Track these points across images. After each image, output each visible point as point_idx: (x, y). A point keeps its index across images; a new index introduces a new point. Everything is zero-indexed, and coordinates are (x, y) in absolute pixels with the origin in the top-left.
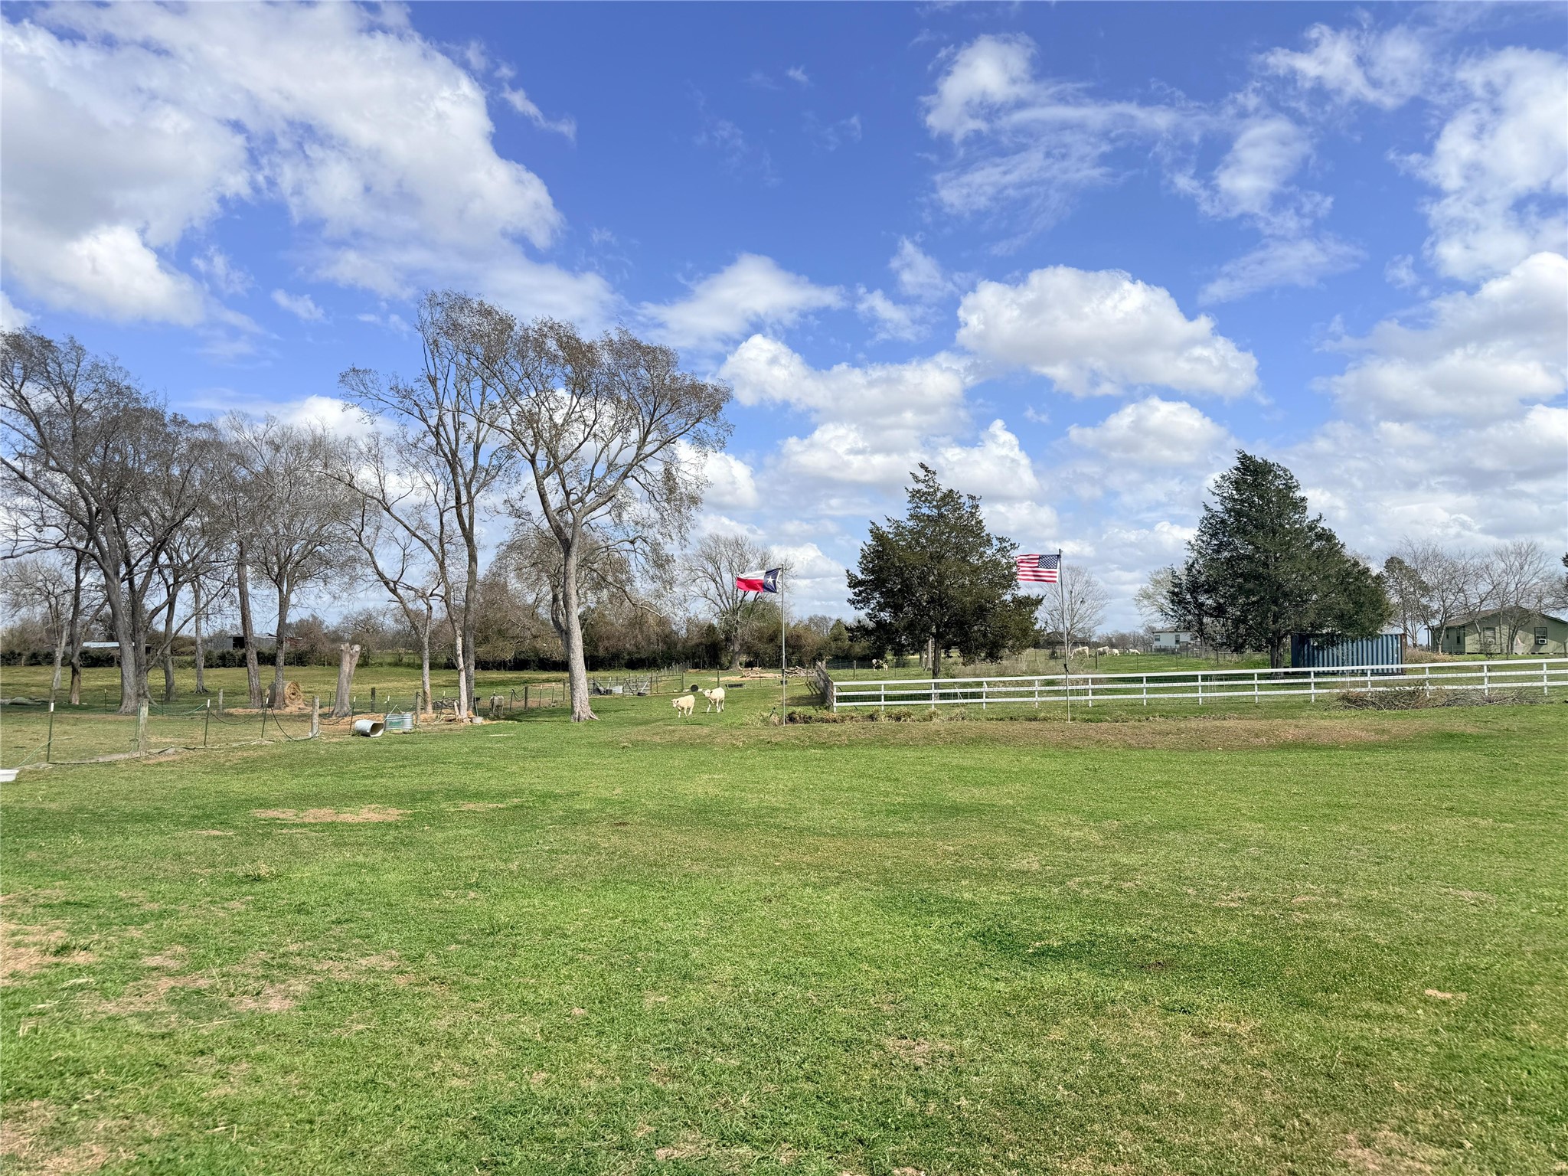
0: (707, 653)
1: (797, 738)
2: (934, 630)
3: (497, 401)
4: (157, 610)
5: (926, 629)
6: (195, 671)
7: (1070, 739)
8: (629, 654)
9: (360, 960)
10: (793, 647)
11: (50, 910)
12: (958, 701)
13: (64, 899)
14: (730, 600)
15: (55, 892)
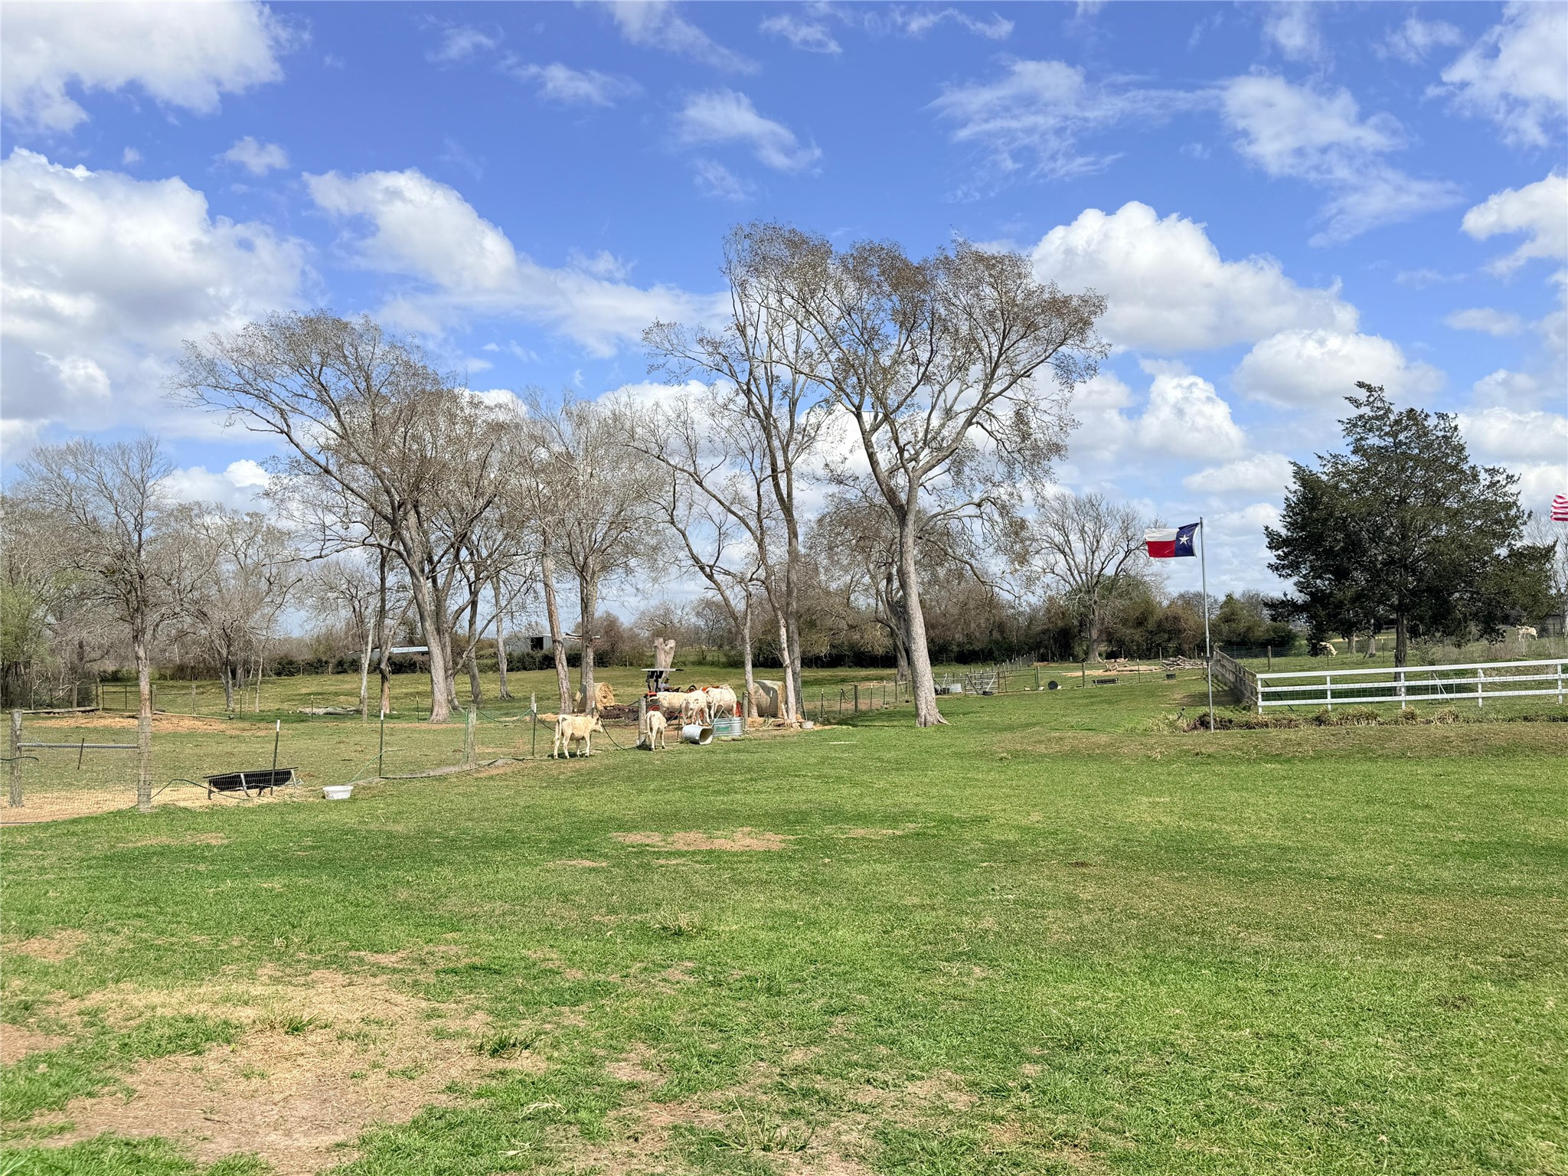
0: (1055, 642)
2: (1395, 600)
3: (814, 346)
4: (462, 610)
6: (497, 675)
9: (911, 1088)
10: (1170, 632)
11: (458, 978)
12: (1439, 696)
13: (467, 960)
14: (1083, 575)
15: (451, 949)
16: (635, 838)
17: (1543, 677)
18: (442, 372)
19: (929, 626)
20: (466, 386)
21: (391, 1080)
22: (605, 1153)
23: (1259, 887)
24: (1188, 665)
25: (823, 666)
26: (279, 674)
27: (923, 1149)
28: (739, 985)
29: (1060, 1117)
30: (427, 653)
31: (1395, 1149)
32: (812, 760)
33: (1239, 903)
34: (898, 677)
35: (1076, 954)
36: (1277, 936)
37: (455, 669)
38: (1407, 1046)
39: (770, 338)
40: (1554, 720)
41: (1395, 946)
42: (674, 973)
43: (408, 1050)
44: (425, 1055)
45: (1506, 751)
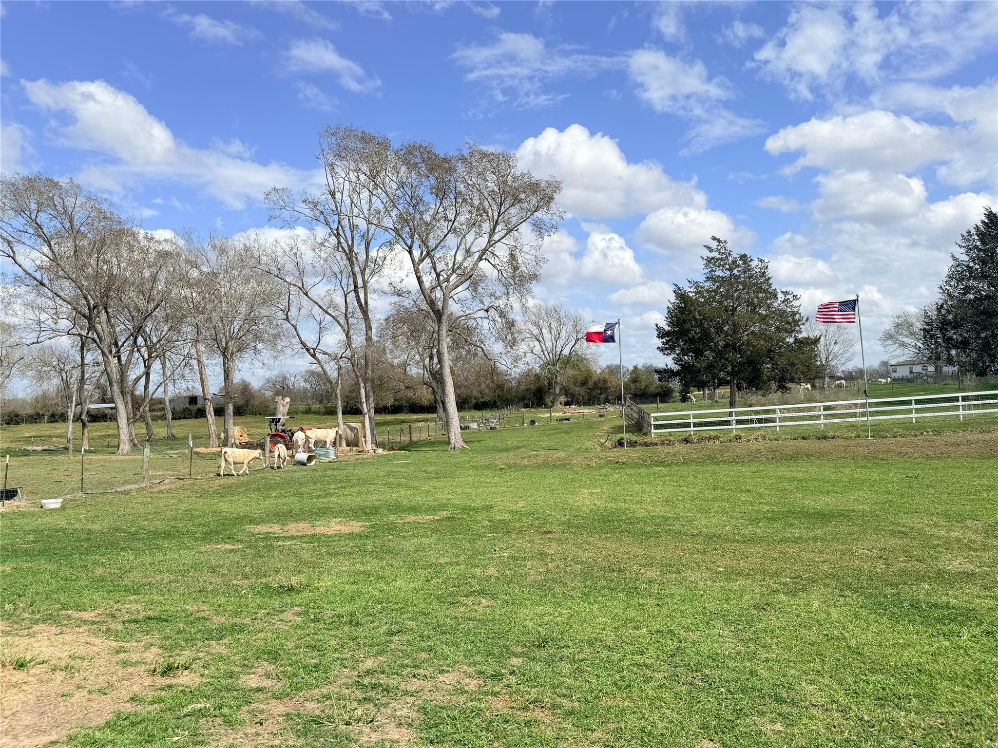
0: (534, 395)
1: (639, 459)
2: (729, 369)
3: (381, 207)
4: (139, 378)
6: (164, 423)
7: (875, 453)
8: (475, 399)
9: (441, 678)
10: (601, 389)
11: (138, 626)
12: (754, 425)
13: (144, 613)
14: (551, 355)
15: (134, 606)
16: (262, 528)
17: (812, 413)
18: (123, 217)
19: (456, 387)
20: (141, 226)
21: (91, 696)
22: (240, 734)
23: (651, 541)
24: (611, 408)
25: (389, 413)
26: (8, 423)
27: (448, 716)
28: (331, 620)
29: (533, 690)
30: (115, 408)
31: (729, 696)
32: (382, 474)
33: (639, 551)
34: (438, 420)
35: (543, 588)
36: (662, 571)
37: (133, 420)
38: (736, 633)
39: (352, 200)
40: (819, 439)
41: (730, 574)
42: (288, 616)
43: (103, 675)
44: (115, 678)
45: (792, 457)
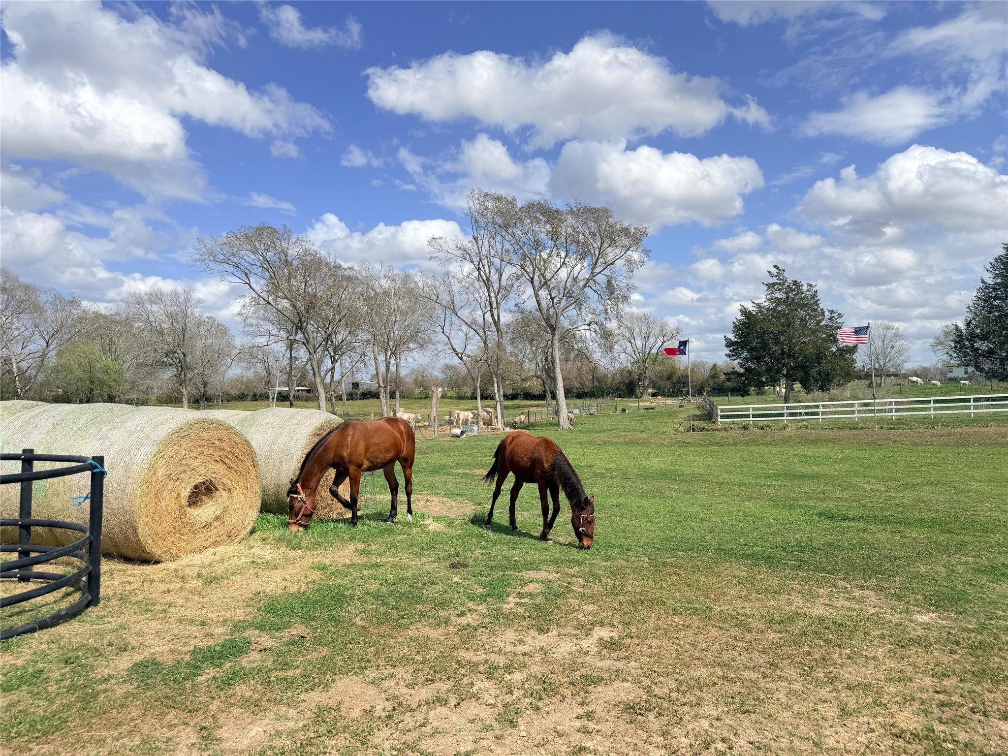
0: (626, 387)
1: (700, 440)
5: (779, 372)
8: (577, 390)
10: (683, 383)
12: (801, 417)
14: (640, 354)
24: (691, 400)
25: (511, 400)
34: (549, 406)
39: (490, 244)
